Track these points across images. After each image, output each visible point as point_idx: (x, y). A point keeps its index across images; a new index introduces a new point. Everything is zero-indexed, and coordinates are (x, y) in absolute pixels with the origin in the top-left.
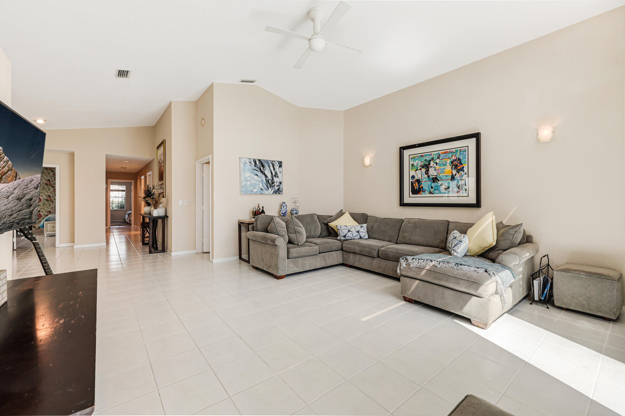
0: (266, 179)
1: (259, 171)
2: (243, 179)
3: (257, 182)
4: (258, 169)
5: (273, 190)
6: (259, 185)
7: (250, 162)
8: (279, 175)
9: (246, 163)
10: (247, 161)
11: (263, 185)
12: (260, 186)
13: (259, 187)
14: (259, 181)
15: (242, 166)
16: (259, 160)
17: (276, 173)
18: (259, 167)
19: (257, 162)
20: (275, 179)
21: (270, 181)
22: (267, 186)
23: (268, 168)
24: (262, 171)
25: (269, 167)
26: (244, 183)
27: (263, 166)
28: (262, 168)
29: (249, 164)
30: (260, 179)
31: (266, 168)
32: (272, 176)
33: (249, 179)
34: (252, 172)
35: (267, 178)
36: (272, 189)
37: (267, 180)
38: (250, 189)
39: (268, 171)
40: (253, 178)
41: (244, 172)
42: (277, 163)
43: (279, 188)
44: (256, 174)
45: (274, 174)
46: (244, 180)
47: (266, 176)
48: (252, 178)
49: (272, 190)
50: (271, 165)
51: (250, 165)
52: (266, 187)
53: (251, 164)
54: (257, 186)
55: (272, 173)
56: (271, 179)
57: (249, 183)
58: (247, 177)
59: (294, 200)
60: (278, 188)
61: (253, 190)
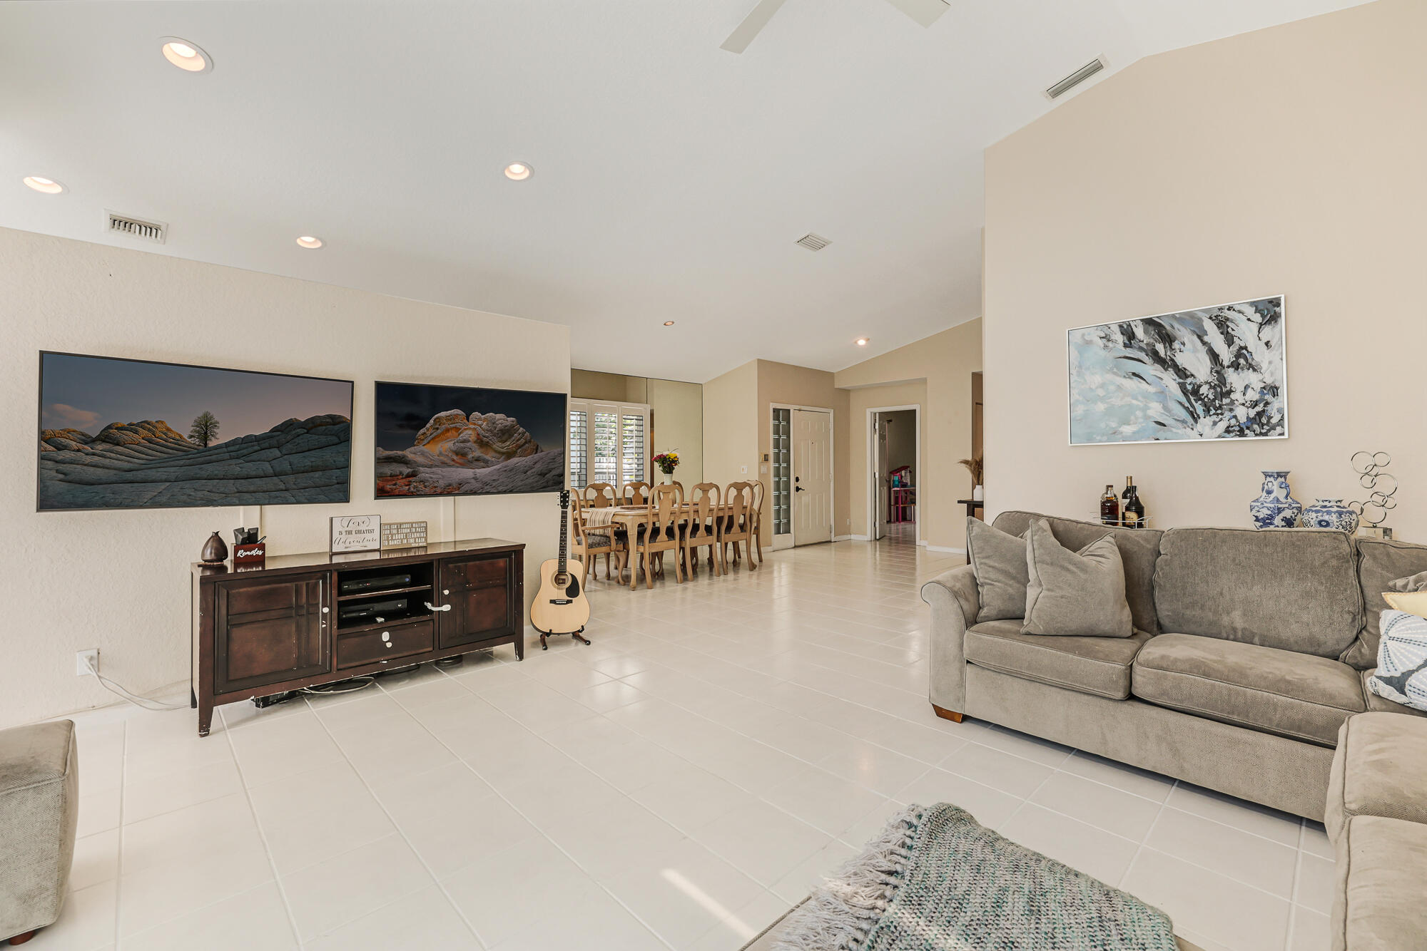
0: (1183, 387)
1: (1145, 358)
2: (1075, 396)
3: (1134, 402)
4: (1142, 356)
5: (1222, 426)
6: (1149, 408)
7: (1107, 338)
8: (1259, 354)
9: (1089, 343)
10: (1094, 336)
11: (1166, 408)
12: (1150, 413)
13: (1146, 417)
14: (1146, 396)
15: (1074, 353)
16: (1149, 322)
17: (1242, 353)
18: (1147, 344)
19: (1139, 332)
20: (1235, 379)
21: (1204, 390)
22: (1187, 409)
23: (1192, 342)
24: (1160, 357)
25: (1200, 337)
26: (1080, 410)
27: (1168, 339)
28: (1160, 348)
29: (1101, 343)
30: (1151, 389)
31: (1183, 344)
32: (1219, 368)
33: (1101, 392)
34: (1115, 370)
35: (1189, 380)
36: (1215, 418)
37: (1189, 388)
38: (1107, 426)
39: (1195, 350)
40: (1119, 388)
41: (1079, 374)
42: (1250, 311)
43: (1260, 414)
44: (1134, 374)
45: (1226, 355)
46: (1081, 399)
47: (1182, 373)
48: (1112, 388)
49: (1215, 423)
50: (1210, 327)
51: (1106, 346)
52: (1183, 414)
53: (1110, 344)
54: (1139, 413)
55: (1214, 357)
56: (1213, 379)
57: (1101, 407)
58: (1093, 387)
59: (1364, 462)
60: (1252, 413)
61: (1121, 429)
